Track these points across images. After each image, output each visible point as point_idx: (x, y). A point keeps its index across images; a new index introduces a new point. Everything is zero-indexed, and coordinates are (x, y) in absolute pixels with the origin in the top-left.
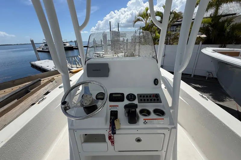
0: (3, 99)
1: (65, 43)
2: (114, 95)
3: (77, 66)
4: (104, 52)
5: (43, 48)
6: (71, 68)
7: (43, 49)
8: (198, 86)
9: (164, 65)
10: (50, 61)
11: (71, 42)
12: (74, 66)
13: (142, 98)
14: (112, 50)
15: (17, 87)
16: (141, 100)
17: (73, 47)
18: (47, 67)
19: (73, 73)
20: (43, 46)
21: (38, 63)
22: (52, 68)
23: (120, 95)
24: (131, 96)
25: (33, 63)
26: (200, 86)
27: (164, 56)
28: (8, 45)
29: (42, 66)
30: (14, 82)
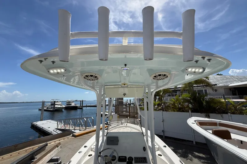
1: (71, 102)
2: (121, 158)
3: (81, 129)
4: (108, 112)
6: (73, 130)
7: (47, 108)
8: (201, 155)
9: (164, 130)
10: (52, 121)
11: (76, 101)
12: (77, 128)
13: (137, 160)
14: (116, 113)
15: (16, 153)
16: (136, 161)
17: (77, 106)
18: (48, 129)
19: (75, 137)
20: (48, 105)
21: (40, 124)
22: (53, 129)
23: (124, 158)
24: (130, 158)
25: (35, 123)
26: (204, 156)
27: (163, 121)
28: (15, 103)
29: (43, 128)
30: (17, 146)
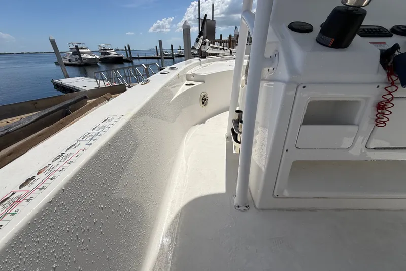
0: (30, 121)
1: (109, 50)
5: (70, 58)
7: (69, 60)
10: (86, 78)
11: (118, 50)
17: (122, 57)
18: (83, 88)
20: (69, 55)
21: (66, 82)
25: (57, 81)
29: (74, 87)
30: (36, 103)
